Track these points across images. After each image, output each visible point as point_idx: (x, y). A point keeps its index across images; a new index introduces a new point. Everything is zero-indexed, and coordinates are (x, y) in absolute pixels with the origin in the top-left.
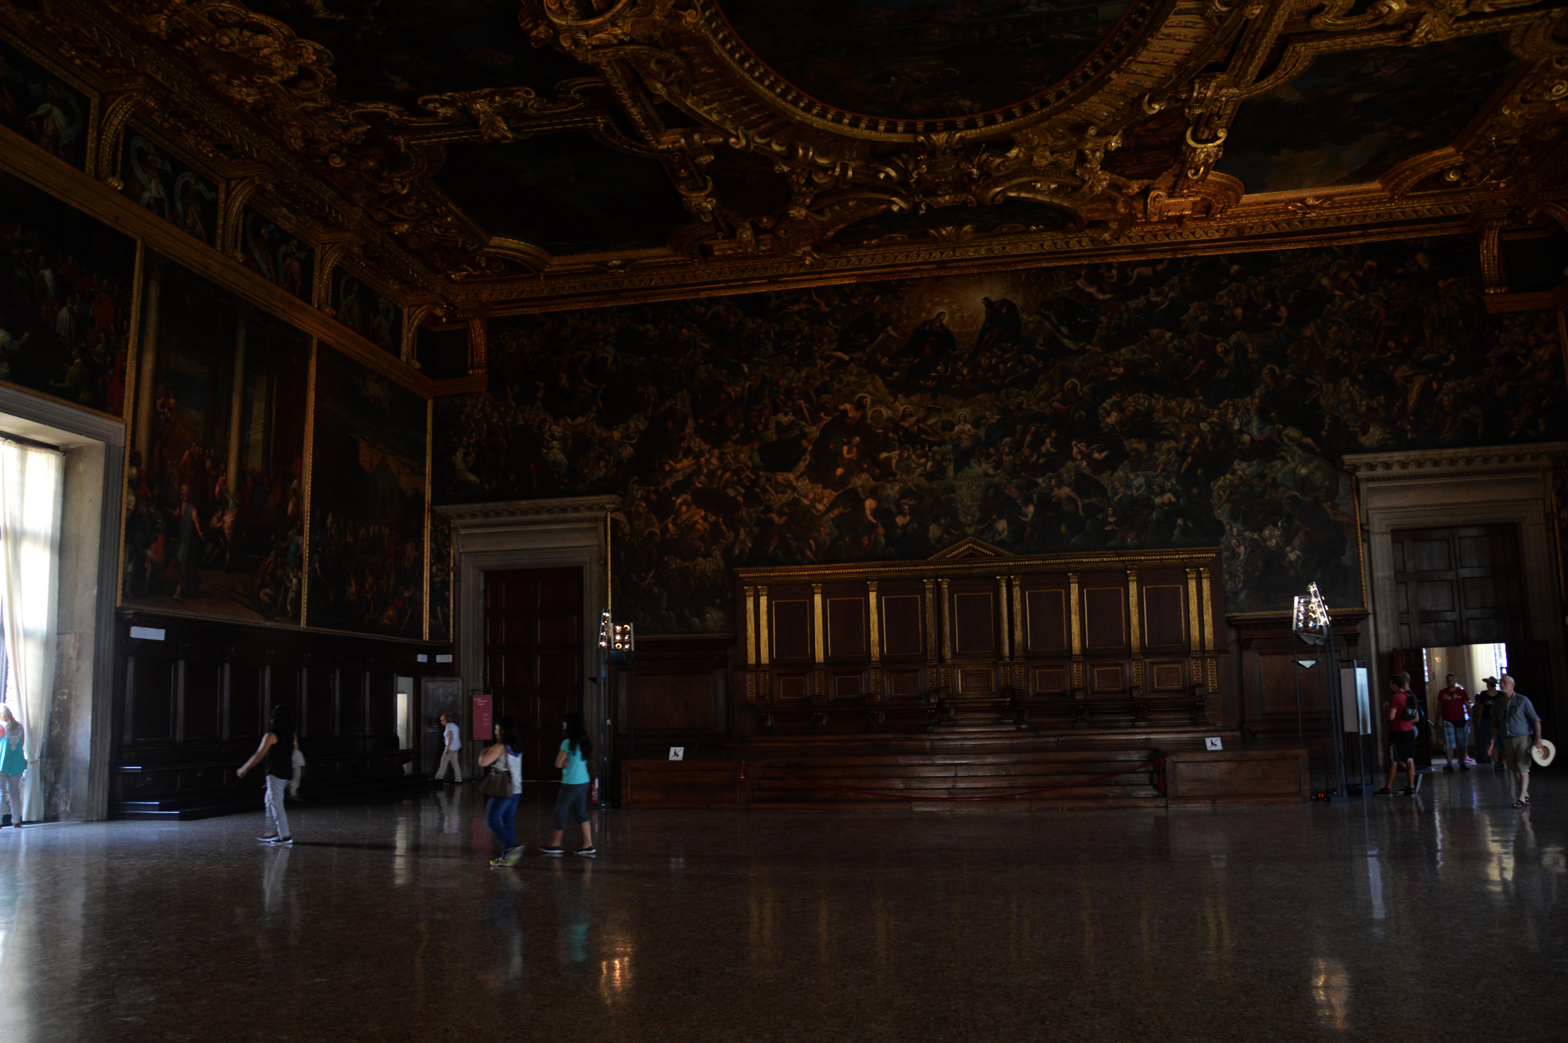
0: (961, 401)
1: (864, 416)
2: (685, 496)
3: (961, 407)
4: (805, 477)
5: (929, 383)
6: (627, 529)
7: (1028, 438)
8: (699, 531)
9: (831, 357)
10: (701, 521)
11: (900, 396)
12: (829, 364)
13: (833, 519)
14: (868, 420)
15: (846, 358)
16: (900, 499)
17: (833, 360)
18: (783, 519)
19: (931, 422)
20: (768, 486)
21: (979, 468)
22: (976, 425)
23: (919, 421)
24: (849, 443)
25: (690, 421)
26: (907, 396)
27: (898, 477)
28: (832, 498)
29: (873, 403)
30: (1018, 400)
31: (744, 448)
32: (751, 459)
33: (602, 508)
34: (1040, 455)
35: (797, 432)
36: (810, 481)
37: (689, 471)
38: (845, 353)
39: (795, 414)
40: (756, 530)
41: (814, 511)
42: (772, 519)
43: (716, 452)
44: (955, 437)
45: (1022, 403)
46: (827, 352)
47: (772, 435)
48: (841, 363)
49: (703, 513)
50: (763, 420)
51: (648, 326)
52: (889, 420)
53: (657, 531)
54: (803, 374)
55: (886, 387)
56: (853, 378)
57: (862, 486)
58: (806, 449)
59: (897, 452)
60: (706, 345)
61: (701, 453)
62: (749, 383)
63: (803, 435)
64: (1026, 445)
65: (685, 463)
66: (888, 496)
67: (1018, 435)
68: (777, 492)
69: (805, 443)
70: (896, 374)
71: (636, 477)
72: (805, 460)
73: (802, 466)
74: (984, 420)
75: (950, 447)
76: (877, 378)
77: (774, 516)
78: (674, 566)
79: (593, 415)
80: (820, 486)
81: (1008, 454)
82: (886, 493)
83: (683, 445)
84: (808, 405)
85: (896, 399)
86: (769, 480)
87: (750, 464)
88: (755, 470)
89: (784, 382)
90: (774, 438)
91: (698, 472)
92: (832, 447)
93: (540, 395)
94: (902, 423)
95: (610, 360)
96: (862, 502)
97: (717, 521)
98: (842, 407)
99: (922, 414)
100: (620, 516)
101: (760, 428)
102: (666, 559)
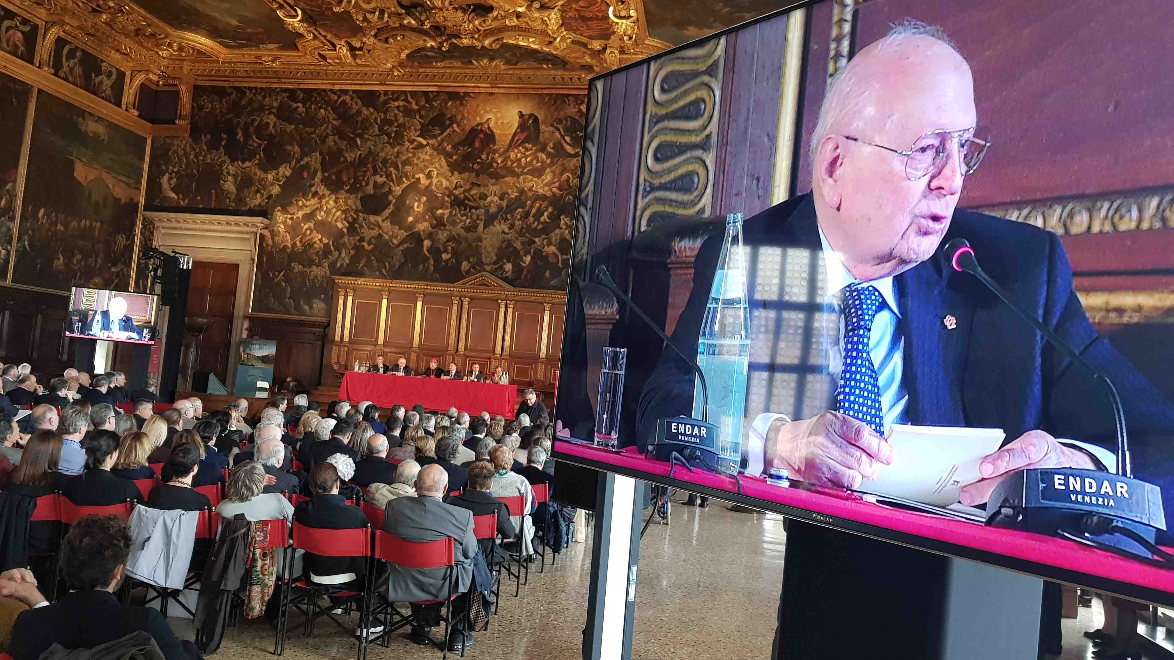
0: (494, 180)
1: (431, 183)
2: (310, 224)
3: (494, 185)
4: (388, 220)
5: (476, 166)
6: (270, 242)
7: (534, 211)
8: (316, 249)
9: (415, 140)
10: (318, 242)
11: (455, 172)
12: (413, 146)
13: (402, 251)
14: (433, 187)
15: (424, 142)
16: (446, 242)
17: (416, 143)
18: (371, 247)
19: (472, 192)
20: (364, 224)
21: (499, 227)
22: (502, 199)
23: (465, 191)
24: (419, 201)
25: (319, 175)
26: (460, 173)
27: (447, 227)
28: (404, 236)
29: (438, 175)
30: (530, 184)
31: (352, 196)
32: (355, 203)
33: (254, 225)
34: (539, 223)
35: (387, 189)
36: (391, 223)
37: (315, 207)
38: (424, 138)
39: (387, 177)
40: (353, 252)
41: (391, 244)
42: (363, 246)
43: (333, 197)
44: (486, 205)
45: (533, 186)
46: (412, 137)
47: (370, 190)
48: (421, 146)
49: (320, 237)
50: (366, 179)
51: (300, 105)
52: (446, 188)
53: (290, 246)
54: (396, 150)
55: (448, 165)
56: (427, 157)
57: (423, 231)
58: (391, 202)
59: (449, 211)
60: (335, 123)
61: (324, 196)
62: (360, 152)
63: (390, 191)
64: (531, 215)
65: (313, 201)
66: (439, 239)
67: (527, 208)
68: (369, 228)
69: (390, 197)
70: (454, 157)
71: (279, 208)
72: (390, 209)
73: (387, 212)
74: (507, 196)
75: (483, 211)
76: (443, 158)
77: (365, 245)
78: (297, 270)
79: (257, 161)
80: (397, 227)
81: (518, 220)
82: (438, 237)
83: (313, 189)
84: (396, 172)
85: (453, 174)
86: (364, 219)
87: (354, 207)
88: (357, 212)
89: (382, 154)
90: (372, 192)
91: (320, 209)
92: (408, 202)
93: (223, 143)
94: (454, 191)
95: (272, 125)
96: (423, 241)
97: (328, 243)
98: (417, 176)
99: (468, 187)
100: (266, 233)
101: (364, 184)
102: (293, 264)
